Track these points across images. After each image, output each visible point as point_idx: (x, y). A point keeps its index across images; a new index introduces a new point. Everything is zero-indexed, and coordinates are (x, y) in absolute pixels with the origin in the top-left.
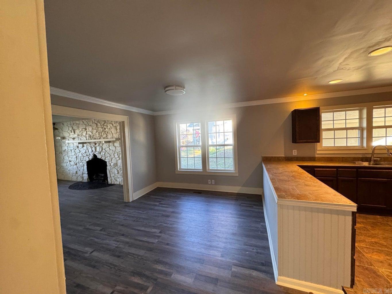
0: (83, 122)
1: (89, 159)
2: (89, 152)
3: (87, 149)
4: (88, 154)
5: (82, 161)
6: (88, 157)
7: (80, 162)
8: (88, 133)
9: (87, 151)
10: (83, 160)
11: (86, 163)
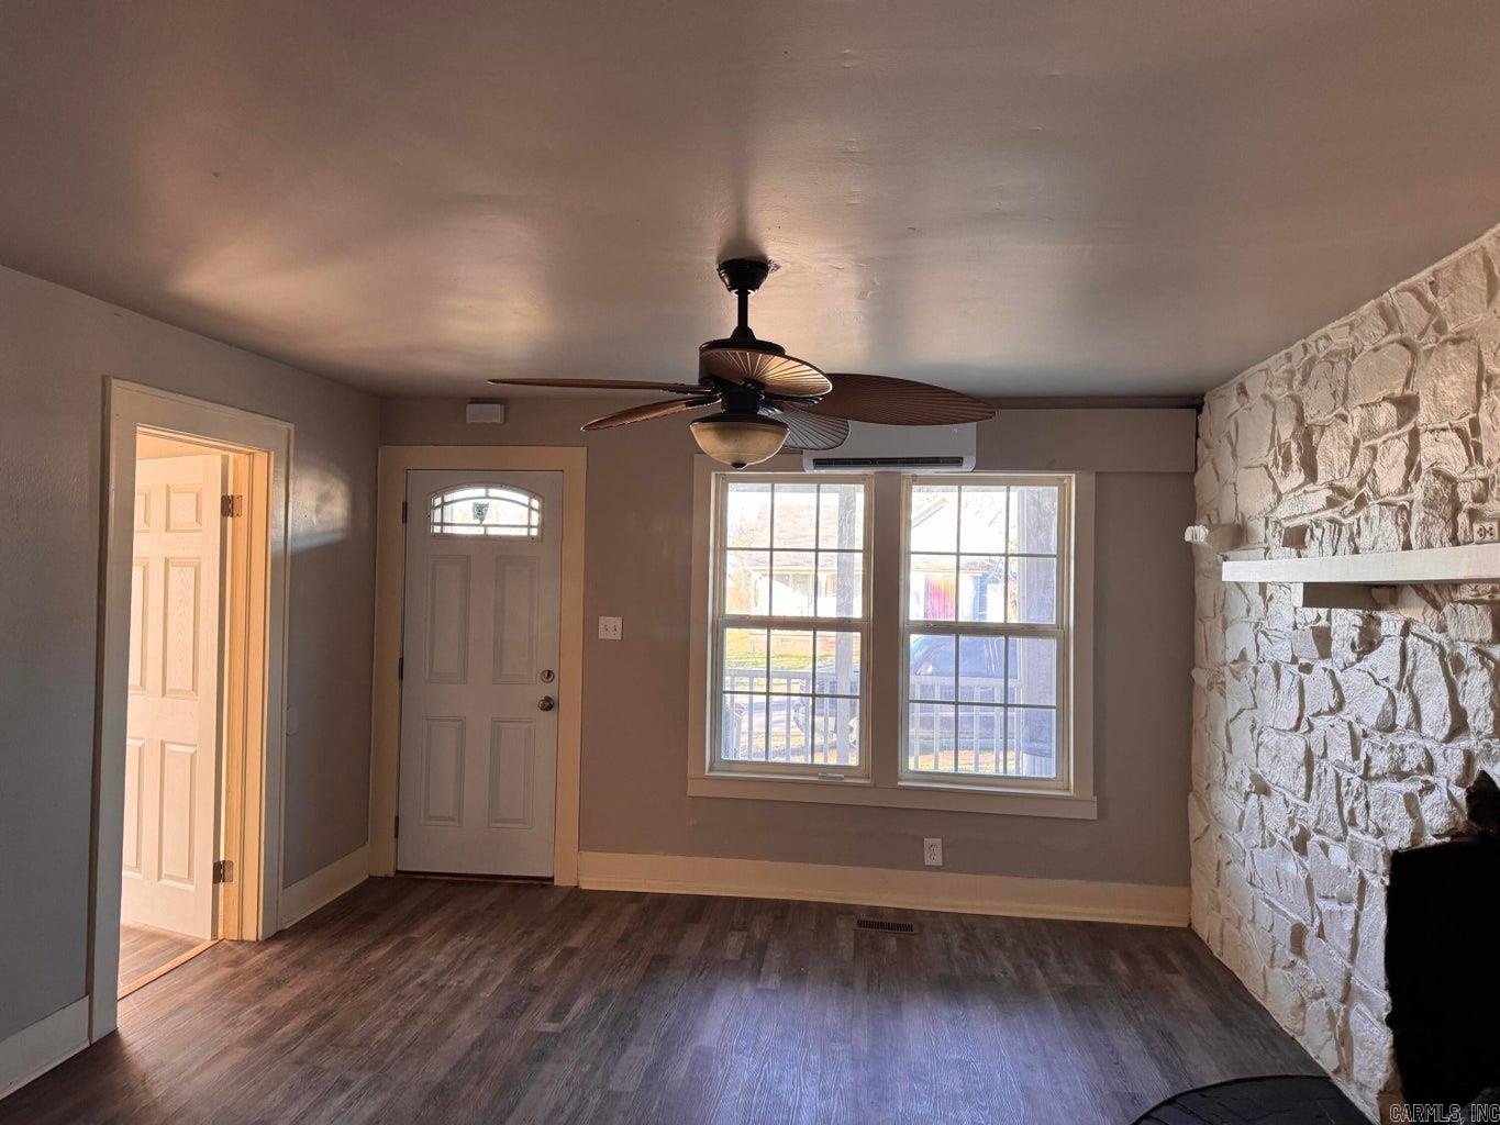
0: (1389, 317)
1: (1417, 833)
2: (1426, 730)
3: (1406, 681)
4: (1413, 759)
5: (1353, 823)
6: (1411, 803)
7: (1335, 827)
8: (1429, 451)
9: (1403, 716)
10: (1360, 820)
11: (1382, 867)
